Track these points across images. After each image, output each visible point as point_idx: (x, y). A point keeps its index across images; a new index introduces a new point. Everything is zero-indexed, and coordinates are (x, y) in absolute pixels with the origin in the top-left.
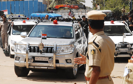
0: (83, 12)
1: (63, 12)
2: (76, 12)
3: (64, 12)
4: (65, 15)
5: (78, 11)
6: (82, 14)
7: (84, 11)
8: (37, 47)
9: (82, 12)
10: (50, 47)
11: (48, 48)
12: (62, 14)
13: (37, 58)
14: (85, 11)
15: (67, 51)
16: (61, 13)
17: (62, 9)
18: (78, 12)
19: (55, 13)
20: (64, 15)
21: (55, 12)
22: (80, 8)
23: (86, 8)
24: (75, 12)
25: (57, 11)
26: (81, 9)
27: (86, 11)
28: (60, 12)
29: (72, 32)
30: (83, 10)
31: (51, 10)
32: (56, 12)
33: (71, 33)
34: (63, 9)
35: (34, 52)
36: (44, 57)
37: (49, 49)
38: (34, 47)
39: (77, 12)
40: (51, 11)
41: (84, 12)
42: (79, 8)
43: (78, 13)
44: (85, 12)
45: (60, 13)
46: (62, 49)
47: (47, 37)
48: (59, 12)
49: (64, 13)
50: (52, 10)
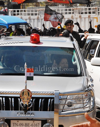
0: (84, 11)
1: (34, 13)
2: (66, 13)
3: (36, 11)
4: (38, 19)
5: (70, 10)
6: (80, 17)
7: (86, 9)
8: (13, 99)
9: (82, 13)
10: (42, 98)
11: (37, 99)
12: (32, 17)
13: (16, 122)
14: (89, 9)
15: (78, 106)
16: (29, 14)
17: (30, 4)
18: (72, 12)
19: (15, 15)
20: (36, 20)
21: (15, 11)
22: (75, 3)
23: (91, 3)
24: (64, 12)
25: (19, 10)
26: (78, 4)
27: (92, 11)
28: (27, 13)
29: (75, 60)
30: (84, 8)
31: (4, 6)
32: (16, 13)
33: (74, 63)
34: (34, 4)
35: (7, 109)
36: (32, 120)
37: (40, 102)
38: (7, 98)
39: (68, 12)
40: (2, 10)
41: (86, 13)
42: (73, 3)
43: (71, 15)
44: (90, 13)
45: (25, 15)
46: (69, 101)
47: (35, 75)
48: (23, 13)
49: (36, 14)
50: (6, 8)
